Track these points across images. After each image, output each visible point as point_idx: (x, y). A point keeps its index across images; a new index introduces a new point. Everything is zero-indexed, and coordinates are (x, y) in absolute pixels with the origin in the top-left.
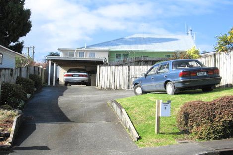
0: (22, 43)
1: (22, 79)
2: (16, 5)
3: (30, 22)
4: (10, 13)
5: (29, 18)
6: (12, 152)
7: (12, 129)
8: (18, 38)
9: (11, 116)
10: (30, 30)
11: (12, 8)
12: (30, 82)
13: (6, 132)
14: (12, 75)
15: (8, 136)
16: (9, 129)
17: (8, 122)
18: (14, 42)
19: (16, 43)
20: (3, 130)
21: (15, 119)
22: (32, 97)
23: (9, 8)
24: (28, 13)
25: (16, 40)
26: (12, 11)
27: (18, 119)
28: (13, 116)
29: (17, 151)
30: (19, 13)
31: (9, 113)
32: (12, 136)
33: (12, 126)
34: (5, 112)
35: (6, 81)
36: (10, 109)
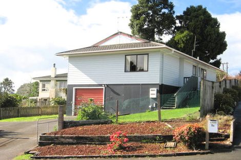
0: (220, 60)
1: (228, 89)
2: (213, 29)
3: (226, 42)
4: (208, 36)
5: (224, 38)
6: (234, 150)
7: (231, 131)
8: (216, 56)
9: (227, 121)
10: (226, 49)
11: (210, 31)
12: (235, 92)
13: (226, 134)
14: (220, 86)
15: (228, 137)
16: (228, 131)
17: (226, 125)
18: (213, 60)
19: (215, 60)
20: (223, 132)
21: (232, 123)
22: (237, 104)
23: (207, 32)
24: (224, 34)
25: (214, 58)
26: (210, 34)
27: (234, 123)
28: (229, 121)
29: (238, 149)
30: (216, 35)
31: (226, 117)
32: (231, 137)
33: (230, 129)
34: (222, 117)
35: (217, 91)
36: (225, 115)
